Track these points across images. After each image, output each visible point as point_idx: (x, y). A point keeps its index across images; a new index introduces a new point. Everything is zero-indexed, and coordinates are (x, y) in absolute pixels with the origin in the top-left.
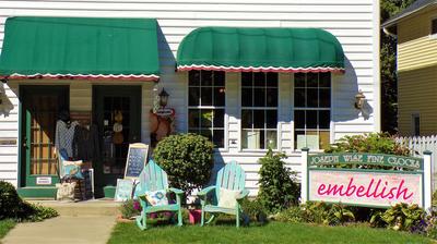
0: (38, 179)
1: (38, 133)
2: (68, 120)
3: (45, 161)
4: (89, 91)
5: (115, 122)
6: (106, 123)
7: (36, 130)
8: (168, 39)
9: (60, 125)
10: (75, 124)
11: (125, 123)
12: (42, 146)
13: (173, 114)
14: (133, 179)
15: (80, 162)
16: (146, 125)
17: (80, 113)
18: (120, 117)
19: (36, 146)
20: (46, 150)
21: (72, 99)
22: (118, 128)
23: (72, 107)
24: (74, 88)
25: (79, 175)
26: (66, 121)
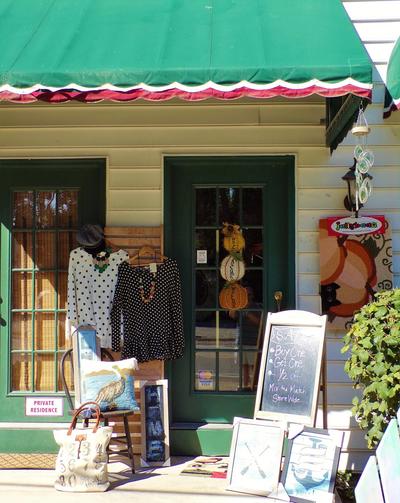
0: (30, 403)
1: (30, 283)
2: (99, 249)
3: (48, 356)
4: (158, 174)
5: (224, 253)
6: (202, 257)
7: (26, 275)
8: (364, 32)
9: (80, 261)
10: (117, 258)
11: (250, 255)
12: (41, 316)
13: (383, 230)
14: (283, 419)
15: (130, 363)
16: (309, 260)
17: (133, 230)
18: (236, 242)
19: (26, 316)
20: (49, 327)
21: (112, 195)
22: (233, 270)
23: (112, 214)
24: (118, 166)
25: (125, 401)
26: (93, 251)
